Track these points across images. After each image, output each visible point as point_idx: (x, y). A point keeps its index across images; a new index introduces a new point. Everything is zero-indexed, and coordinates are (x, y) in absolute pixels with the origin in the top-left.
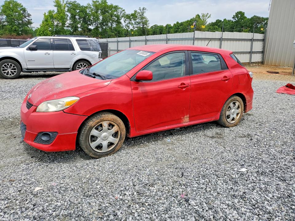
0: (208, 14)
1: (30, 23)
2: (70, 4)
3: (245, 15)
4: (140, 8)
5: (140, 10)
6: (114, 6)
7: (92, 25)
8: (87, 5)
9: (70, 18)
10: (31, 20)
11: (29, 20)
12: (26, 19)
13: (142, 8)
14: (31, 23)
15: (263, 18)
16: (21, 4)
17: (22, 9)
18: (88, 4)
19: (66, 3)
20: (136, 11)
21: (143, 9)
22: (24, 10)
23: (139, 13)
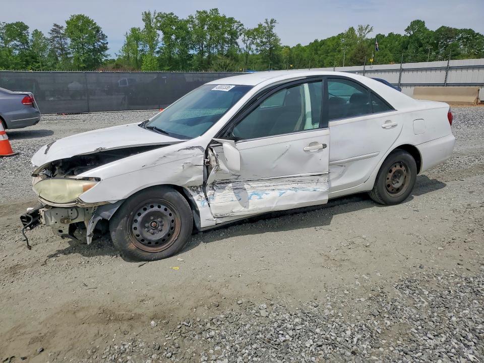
0: (368, 26)
1: (104, 48)
2: (163, 17)
3: (426, 26)
4: (266, 20)
5: (267, 23)
6: (227, 17)
7: (194, 49)
8: (188, 18)
9: (163, 39)
10: (107, 43)
11: (104, 44)
12: (100, 43)
13: (269, 21)
14: (106, 49)
15: (455, 30)
16: (93, 21)
17: (95, 28)
18: (189, 16)
19: (158, 16)
20: (260, 25)
21: (272, 21)
22: (98, 30)
23: (265, 27)
